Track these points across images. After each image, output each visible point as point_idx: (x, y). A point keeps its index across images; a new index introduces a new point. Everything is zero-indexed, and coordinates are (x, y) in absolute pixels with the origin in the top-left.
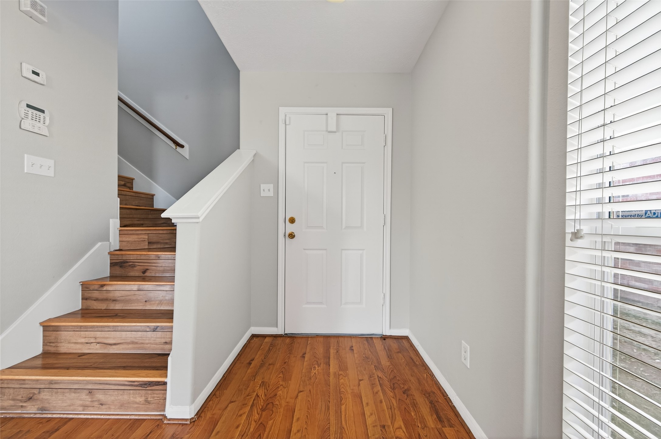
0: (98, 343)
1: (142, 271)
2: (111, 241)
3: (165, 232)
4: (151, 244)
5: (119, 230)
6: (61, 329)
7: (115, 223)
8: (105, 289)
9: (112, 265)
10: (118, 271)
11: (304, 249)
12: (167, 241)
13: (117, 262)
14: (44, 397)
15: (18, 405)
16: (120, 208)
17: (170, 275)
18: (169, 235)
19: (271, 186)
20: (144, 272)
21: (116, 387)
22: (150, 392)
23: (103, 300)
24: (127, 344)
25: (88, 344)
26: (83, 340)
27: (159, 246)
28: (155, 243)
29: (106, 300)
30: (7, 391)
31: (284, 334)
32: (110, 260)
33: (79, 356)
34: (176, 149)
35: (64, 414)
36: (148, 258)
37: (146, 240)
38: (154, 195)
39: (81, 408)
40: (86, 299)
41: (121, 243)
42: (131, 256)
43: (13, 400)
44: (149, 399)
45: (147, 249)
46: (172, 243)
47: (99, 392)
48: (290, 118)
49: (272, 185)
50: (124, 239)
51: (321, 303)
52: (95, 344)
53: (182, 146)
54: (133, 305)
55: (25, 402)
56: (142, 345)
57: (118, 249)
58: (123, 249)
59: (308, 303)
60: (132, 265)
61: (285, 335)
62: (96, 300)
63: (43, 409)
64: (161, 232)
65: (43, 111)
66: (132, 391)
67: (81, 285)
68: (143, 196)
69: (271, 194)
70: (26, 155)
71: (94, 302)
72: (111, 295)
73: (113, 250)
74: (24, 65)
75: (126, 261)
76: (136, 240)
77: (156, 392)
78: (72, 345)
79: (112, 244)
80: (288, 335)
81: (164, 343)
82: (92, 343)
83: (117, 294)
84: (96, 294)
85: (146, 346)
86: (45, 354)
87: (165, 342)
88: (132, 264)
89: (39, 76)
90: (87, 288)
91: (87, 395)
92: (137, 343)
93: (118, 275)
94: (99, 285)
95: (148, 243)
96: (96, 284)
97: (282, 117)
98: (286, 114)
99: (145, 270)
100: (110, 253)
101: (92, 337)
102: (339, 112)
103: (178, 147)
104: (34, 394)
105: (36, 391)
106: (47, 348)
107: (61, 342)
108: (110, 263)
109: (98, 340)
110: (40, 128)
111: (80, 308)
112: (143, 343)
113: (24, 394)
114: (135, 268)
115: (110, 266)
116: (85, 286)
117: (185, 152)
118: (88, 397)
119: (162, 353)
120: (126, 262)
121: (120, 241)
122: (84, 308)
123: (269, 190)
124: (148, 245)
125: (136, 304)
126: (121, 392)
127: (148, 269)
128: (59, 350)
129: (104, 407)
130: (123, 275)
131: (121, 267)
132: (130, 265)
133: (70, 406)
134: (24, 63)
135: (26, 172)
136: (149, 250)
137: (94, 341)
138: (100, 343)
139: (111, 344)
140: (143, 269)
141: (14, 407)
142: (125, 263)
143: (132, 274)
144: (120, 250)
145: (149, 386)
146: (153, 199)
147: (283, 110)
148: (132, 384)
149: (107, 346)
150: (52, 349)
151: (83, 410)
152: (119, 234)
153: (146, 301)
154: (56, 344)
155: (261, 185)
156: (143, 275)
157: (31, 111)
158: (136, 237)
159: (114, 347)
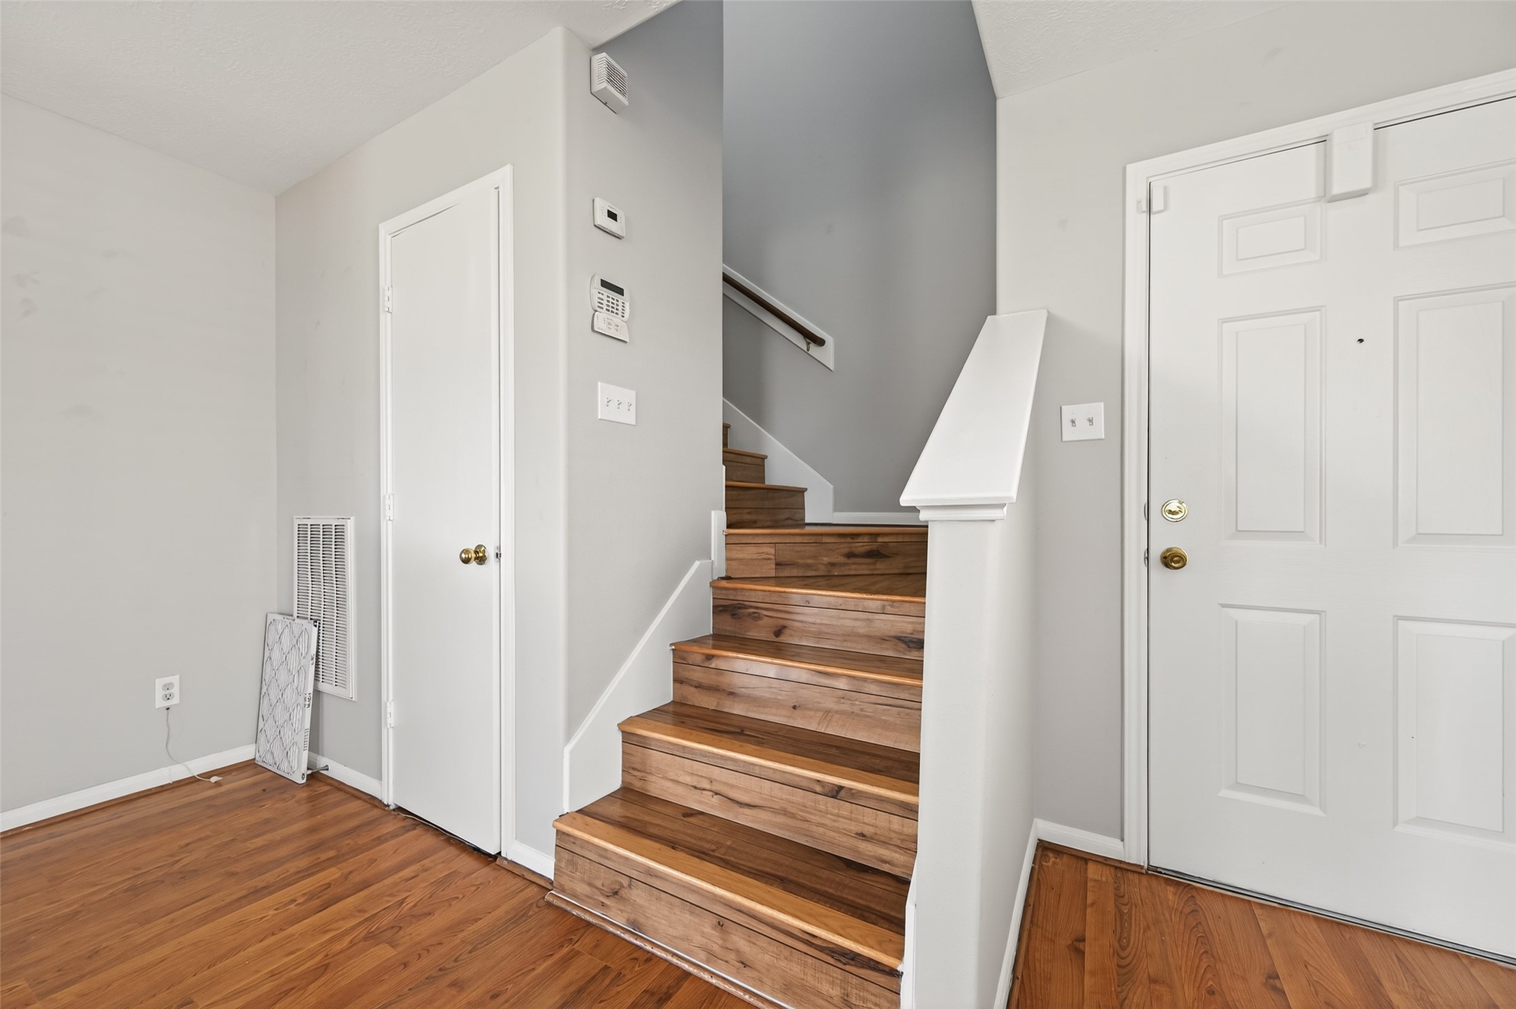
0: (716, 794)
1: (775, 629)
2: (713, 559)
3: (806, 539)
4: (782, 567)
5: (726, 535)
6: (650, 745)
7: (718, 518)
8: (713, 665)
9: (719, 610)
10: (729, 625)
11: (1224, 606)
12: (810, 561)
13: (727, 604)
14: (637, 900)
15: (596, 897)
16: (726, 486)
17: (834, 645)
18: (812, 546)
19: (1098, 410)
20: (778, 633)
21: (775, 934)
22: (855, 980)
23: (710, 689)
24: (773, 812)
25: (698, 792)
26: (688, 780)
27: (795, 572)
28: (787, 565)
29: (714, 689)
30: (580, 861)
31: (1146, 866)
32: (713, 598)
33: (685, 815)
34: (808, 350)
35: (674, 955)
36: (779, 600)
37: (773, 557)
38: (766, 457)
39: (703, 955)
40: (681, 682)
41: (730, 562)
42: (753, 593)
43: (590, 885)
44: (853, 1000)
45: (773, 577)
46: (820, 566)
47: (737, 931)
48: (1166, 189)
49: (1103, 403)
50: (735, 555)
51: (1300, 798)
52: (711, 793)
53: (820, 342)
54: (767, 710)
55: (607, 896)
56: (805, 825)
57: (724, 576)
58: (732, 576)
59: (1238, 786)
60: (756, 615)
61: (1148, 869)
62: (699, 686)
63: (635, 924)
64: (799, 539)
65: (620, 291)
66: (810, 960)
67: (673, 650)
68: (748, 460)
69: (1099, 431)
70: (599, 383)
71: (693, 689)
72: (725, 680)
73: (716, 578)
74: (598, 200)
75: (744, 604)
76: (755, 556)
77: (872, 988)
78: (669, 784)
79: (716, 564)
80: (1161, 873)
81: (857, 834)
82: (704, 790)
83: (738, 681)
84: (697, 675)
85: (814, 828)
86: (627, 793)
87: (859, 831)
88: (755, 613)
89: (616, 221)
90: (684, 659)
91: (714, 928)
92: (793, 816)
93: (728, 634)
94: (703, 654)
95: (777, 564)
96: (697, 653)
97: (1135, 194)
98: (1150, 180)
99: (779, 628)
100: (713, 585)
101: (705, 777)
102: (1381, 118)
103: (812, 346)
104: (622, 886)
105: (625, 882)
106: (629, 779)
107: (650, 773)
108: (713, 606)
109: (716, 787)
110: (618, 326)
111: (671, 699)
112: (807, 821)
113: (604, 879)
114: (760, 622)
115: (713, 612)
116: (680, 653)
117: (826, 355)
118: (714, 932)
119: (852, 859)
120: (743, 606)
121: (727, 559)
122: (678, 700)
123: (1091, 421)
124: (776, 569)
125: (774, 711)
126: (786, 952)
127: (784, 627)
128: (650, 789)
129: (747, 971)
130: (737, 635)
131: (733, 615)
132: (750, 615)
133: (683, 940)
134: (598, 198)
135: (599, 418)
136: (779, 580)
137: (708, 787)
138: (720, 794)
139: (741, 803)
140: (776, 627)
141: (591, 901)
142: (739, 608)
143: (753, 634)
144: (728, 578)
145: (851, 962)
146: (764, 466)
147: (1137, 174)
148: (809, 940)
149: (734, 805)
150: (637, 785)
151: (708, 962)
152: (726, 544)
153: (794, 707)
154: (642, 774)
155: (1063, 407)
156: (776, 640)
157: (606, 292)
158: (752, 549)
159: (746, 811)
